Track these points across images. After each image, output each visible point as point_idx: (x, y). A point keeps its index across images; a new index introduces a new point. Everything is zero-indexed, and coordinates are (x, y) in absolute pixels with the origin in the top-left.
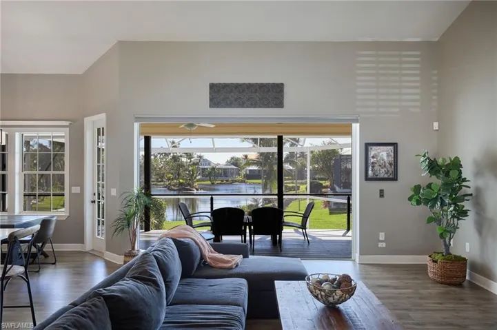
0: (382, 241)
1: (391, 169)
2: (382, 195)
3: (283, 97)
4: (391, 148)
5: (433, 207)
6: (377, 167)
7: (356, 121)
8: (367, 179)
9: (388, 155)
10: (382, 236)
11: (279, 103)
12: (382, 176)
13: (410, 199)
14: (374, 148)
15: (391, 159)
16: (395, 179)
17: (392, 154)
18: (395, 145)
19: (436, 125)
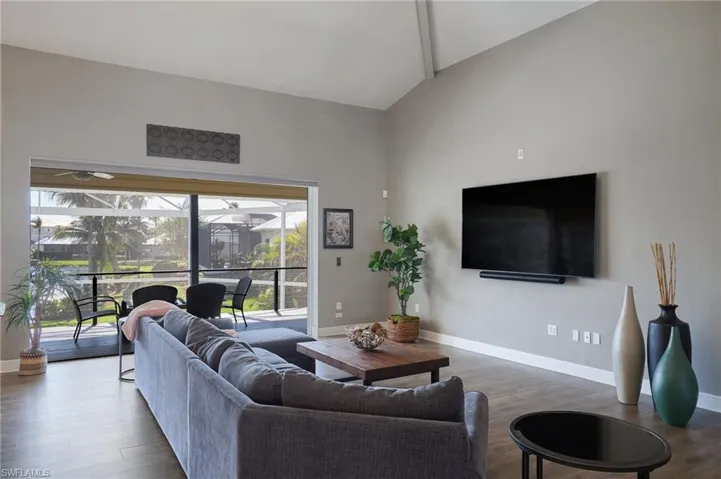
0: (339, 311)
1: (347, 236)
2: (339, 264)
3: (238, 150)
4: (347, 215)
5: (399, 270)
6: (334, 235)
7: (315, 184)
8: (326, 247)
9: (344, 222)
10: (339, 306)
11: (234, 158)
12: (339, 243)
13: (371, 265)
14: (332, 214)
15: (347, 226)
16: (350, 246)
17: (348, 221)
18: (350, 211)
19: (385, 193)
